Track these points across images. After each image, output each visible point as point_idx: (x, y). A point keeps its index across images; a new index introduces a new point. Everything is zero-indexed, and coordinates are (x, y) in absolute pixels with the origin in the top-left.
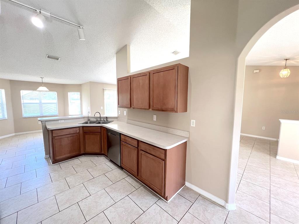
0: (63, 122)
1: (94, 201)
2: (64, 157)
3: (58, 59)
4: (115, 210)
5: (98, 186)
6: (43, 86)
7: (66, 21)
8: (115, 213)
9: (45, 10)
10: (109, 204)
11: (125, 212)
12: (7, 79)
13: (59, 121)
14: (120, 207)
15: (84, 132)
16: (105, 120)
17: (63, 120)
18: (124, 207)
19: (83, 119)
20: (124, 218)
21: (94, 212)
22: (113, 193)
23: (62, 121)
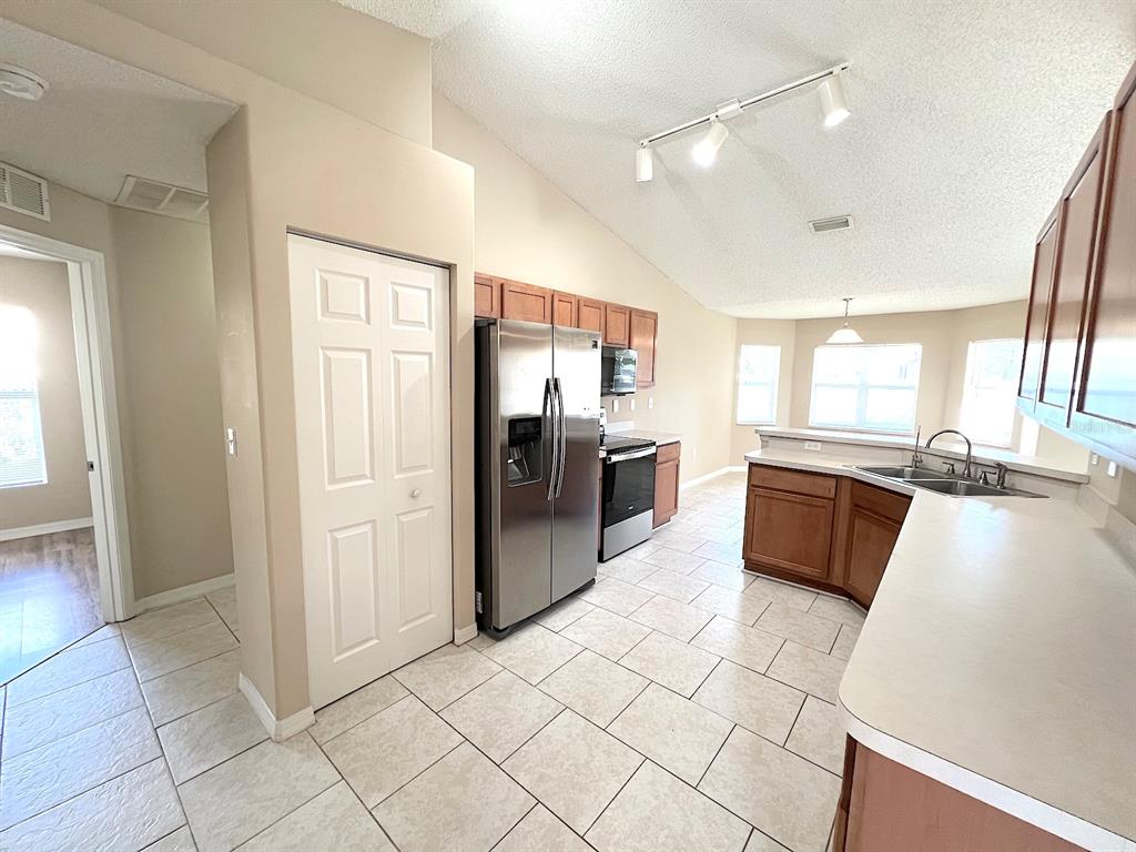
0: (819, 449)
1: (675, 716)
2: (772, 562)
3: (846, 223)
4: (666, 795)
5: (736, 702)
6: (845, 327)
7: (784, 88)
8: (651, 799)
9: (725, 101)
10: (680, 768)
11: (670, 841)
12: (789, 317)
13: (807, 443)
14: (683, 809)
15: (856, 505)
16: (993, 478)
17: (819, 444)
18: (688, 828)
19: (899, 452)
20: (645, 843)
21: (636, 735)
22: (730, 762)
23: (816, 446)
